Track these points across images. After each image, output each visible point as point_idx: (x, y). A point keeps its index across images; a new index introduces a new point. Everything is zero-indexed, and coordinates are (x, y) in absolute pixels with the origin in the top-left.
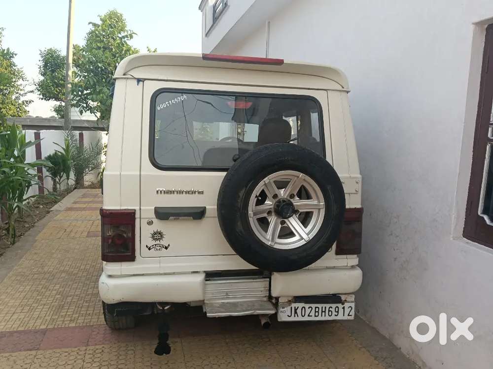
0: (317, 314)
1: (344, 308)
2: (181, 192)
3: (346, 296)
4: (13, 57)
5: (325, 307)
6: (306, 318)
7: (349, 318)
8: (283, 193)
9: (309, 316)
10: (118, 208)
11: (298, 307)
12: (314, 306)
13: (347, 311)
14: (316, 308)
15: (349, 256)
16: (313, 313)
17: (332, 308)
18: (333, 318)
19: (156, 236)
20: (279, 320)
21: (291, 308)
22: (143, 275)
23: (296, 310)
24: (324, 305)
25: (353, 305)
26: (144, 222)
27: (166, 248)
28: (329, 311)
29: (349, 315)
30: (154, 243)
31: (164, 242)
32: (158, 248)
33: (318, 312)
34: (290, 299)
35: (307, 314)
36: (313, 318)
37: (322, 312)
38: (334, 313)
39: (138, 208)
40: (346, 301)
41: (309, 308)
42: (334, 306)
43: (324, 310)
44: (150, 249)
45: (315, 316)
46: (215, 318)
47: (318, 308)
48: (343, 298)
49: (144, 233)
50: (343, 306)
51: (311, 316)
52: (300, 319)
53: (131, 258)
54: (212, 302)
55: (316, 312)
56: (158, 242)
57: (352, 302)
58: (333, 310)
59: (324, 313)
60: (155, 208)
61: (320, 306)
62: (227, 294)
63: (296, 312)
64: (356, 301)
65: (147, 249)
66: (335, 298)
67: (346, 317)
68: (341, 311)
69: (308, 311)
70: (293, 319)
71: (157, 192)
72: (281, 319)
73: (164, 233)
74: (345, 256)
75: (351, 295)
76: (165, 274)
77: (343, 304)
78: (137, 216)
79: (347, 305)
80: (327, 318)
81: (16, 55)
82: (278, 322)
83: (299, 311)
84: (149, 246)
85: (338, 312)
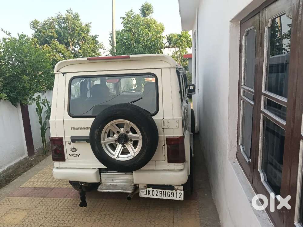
0: (161, 195)
1: (176, 193)
2: (82, 129)
3: (178, 186)
4: (97, 38)
5: (166, 192)
6: (155, 197)
7: (180, 199)
8: (122, 130)
9: (156, 195)
10: (55, 136)
11: (150, 190)
12: (159, 190)
13: (179, 195)
14: (160, 191)
15: (176, 164)
16: (158, 194)
17: (169, 192)
18: (170, 198)
19: (74, 150)
20: (140, 196)
21: (147, 190)
22: (70, 168)
23: (149, 192)
24: (165, 191)
25: (182, 192)
26: (67, 143)
27: (78, 156)
28: (168, 194)
29: (180, 198)
30: (72, 153)
31: (77, 153)
32: (75, 156)
33: (161, 194)
34: (145, 185)
35: (155, 195)
36: (159, 197)
37: (164, 194)
38: (171, 196)
39: (64, 136)
40: (178, 189)
41: (156, 191)
42: (171, 191)
43: (165, 193)
44: (71, 156)
45: (160, 196)
46: (102, 192)
47: (162, 192)
48: (176, 187)
49: (67, 148)
50: (176, 192)
51: (158, 196)
52: (152, 196)
53: (63, 160)
54: (105, 183)
55: (160, 194)
56: (74, 153)
57: (181, 190)
58: (170, 194)
59: (165, 195)
60: (71, 136)
61: (162, 190)
62: (113, 180)
63: (149, 193)
64: (184, 190)
65: (70, 156)
66: (170, 187)
67: (178, 199)
68: (175, 195)
69: (156, 193)
70: (147, 196)
71: (72, 128)
72: (141, 195)
73: (77, 149)
74: (174, 164)
75: (181, 186)
76: (80, 168)
77: (176, 191)
78: (64, 140)
79: (178, 192)
80: (167, 198)
81: (98, 36)
82: (140, 197)
83: (151, 192)
84: (71, 155)
85: (173, 195)
